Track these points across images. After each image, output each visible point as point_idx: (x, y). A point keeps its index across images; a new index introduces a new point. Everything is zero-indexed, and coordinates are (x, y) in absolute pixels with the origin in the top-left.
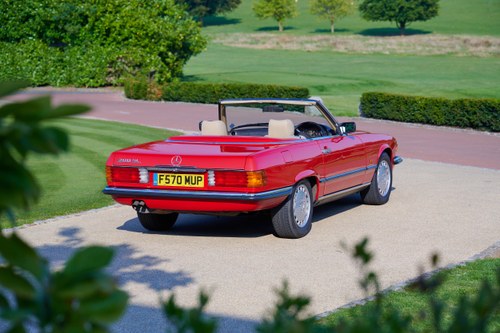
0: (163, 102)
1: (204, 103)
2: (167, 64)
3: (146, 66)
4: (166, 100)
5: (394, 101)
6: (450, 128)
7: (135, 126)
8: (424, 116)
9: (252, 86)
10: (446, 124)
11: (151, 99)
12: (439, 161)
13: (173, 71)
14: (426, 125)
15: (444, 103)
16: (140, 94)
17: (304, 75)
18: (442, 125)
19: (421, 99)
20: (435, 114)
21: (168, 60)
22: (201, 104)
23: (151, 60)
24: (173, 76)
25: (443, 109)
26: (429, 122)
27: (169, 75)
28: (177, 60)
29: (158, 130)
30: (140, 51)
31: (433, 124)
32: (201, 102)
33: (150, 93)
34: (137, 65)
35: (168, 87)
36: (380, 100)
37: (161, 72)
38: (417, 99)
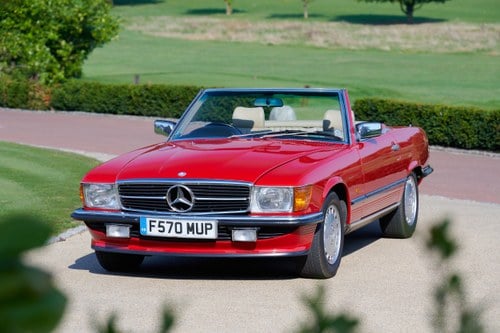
0: (53, 111)
1: (115, 113)
2: (59, 58)
3: (27, 60)
4: (58, 109)
5: (402, 112)
6: (485, 153)
7: (11, 145)
8: (447, 134)
9: (188, 89)
10: (480, 148)
11: (34, 108)
12: (472, 199)
13: (67, 69)
14: (449, 149)
15: (478, 115)
16: (17, 100)
17: (264, 78)
18: (474, 148)
19: (442, 110)
20: (463, 131)
21: (60, 52)
22: (111, 116)
23: (35, 52)
24: (67, 76)
25: (476, 124)
26: (454, 144)
27: (61, 75)
28: (74, 52)
29: (45, 150)
30: (17, 38)
31: (460, 147)
32: (110, 112)
33: (33, 98)
34: (13, 59)
35: (61, 90)
36: (381, 110)
37: (49, 70)
38: (436, 109)
